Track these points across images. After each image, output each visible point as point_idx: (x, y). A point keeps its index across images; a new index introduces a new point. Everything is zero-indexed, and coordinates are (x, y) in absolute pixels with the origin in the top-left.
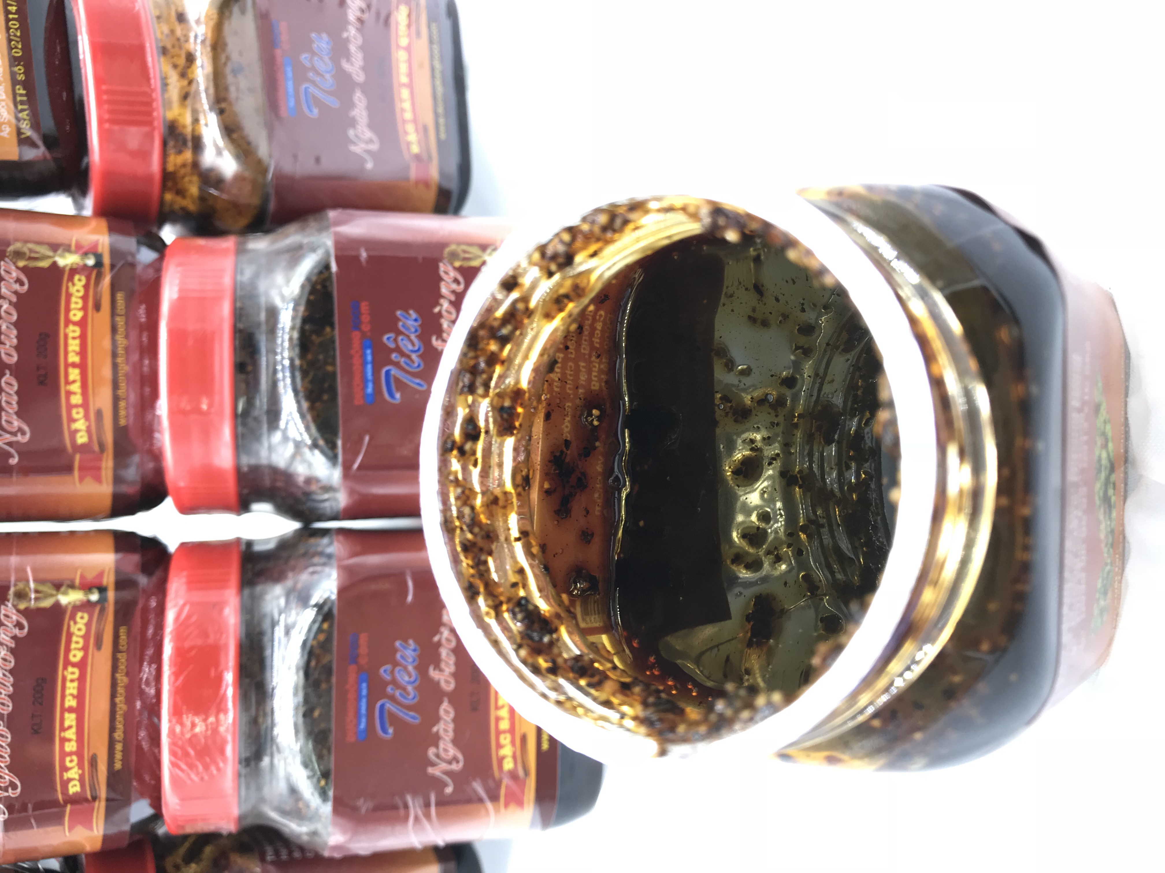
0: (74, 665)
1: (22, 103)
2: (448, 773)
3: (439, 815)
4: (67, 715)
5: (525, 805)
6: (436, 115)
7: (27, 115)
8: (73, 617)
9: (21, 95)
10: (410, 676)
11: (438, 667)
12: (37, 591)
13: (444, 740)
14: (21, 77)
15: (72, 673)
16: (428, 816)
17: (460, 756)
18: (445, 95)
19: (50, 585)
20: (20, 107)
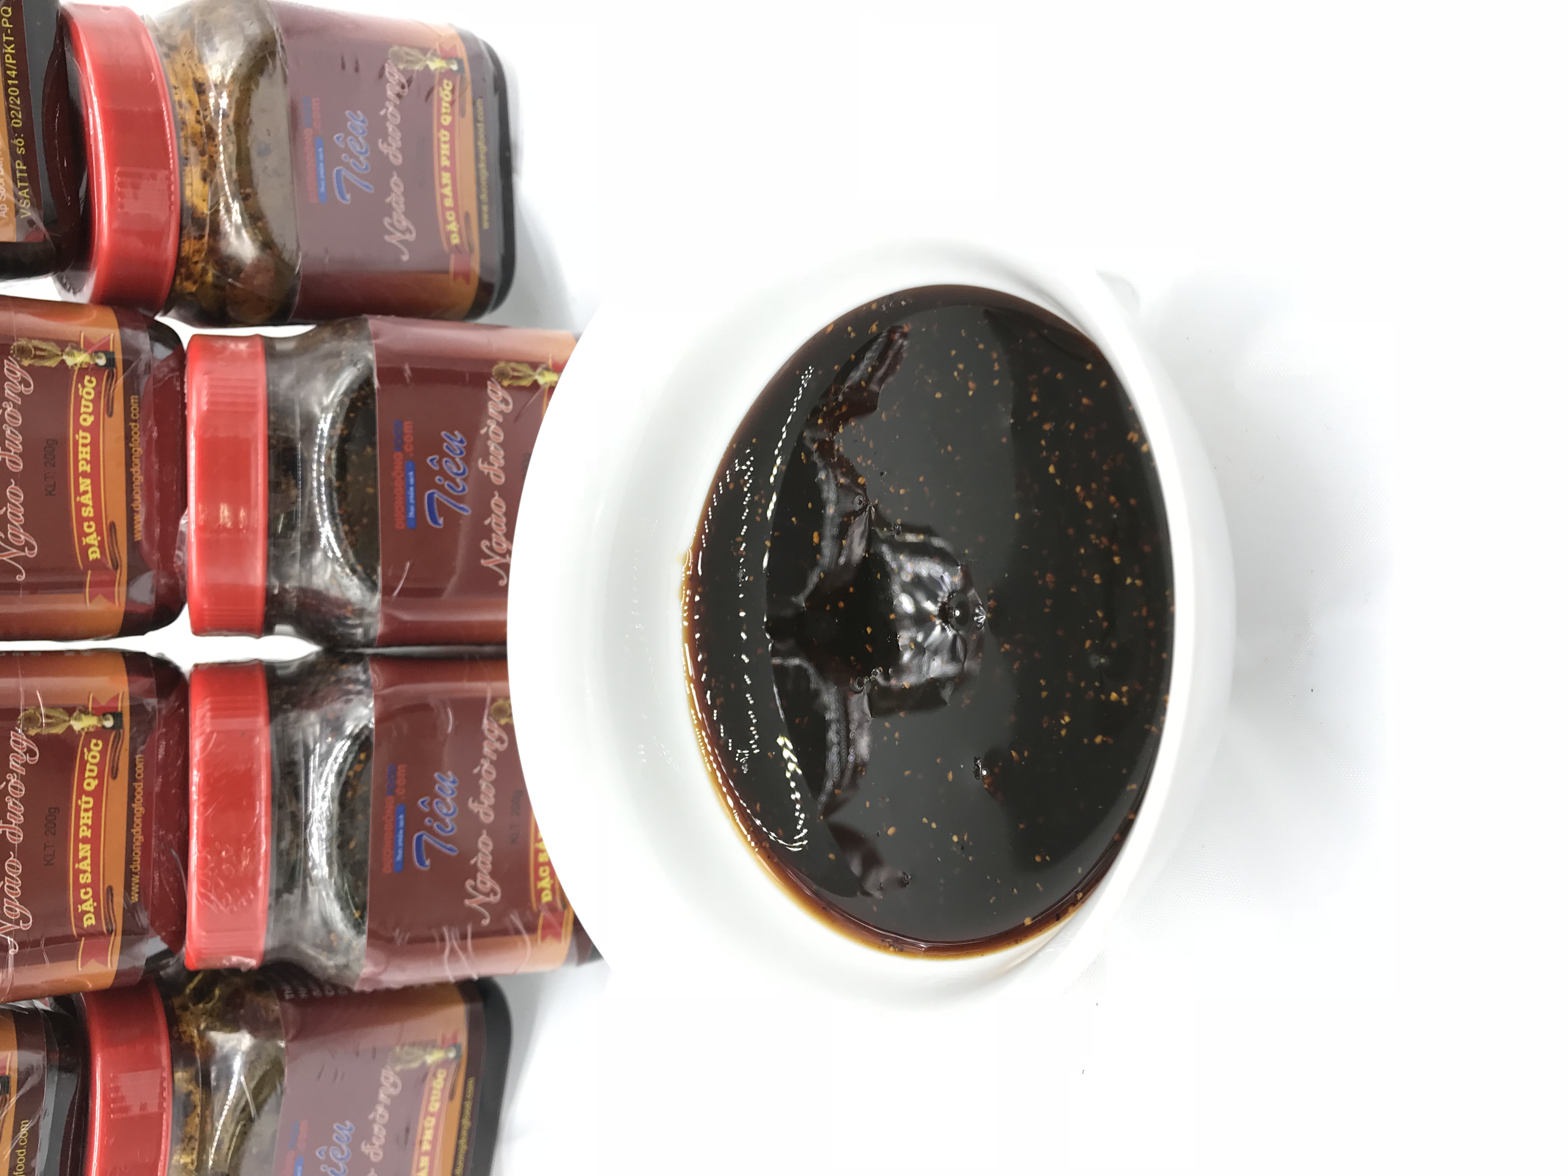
0: (88, 794)
1: (22, 180)
2: (484, 905)
3: (476, 948)
4: (81, 846)
5: (563, 938)
6: (479, 202)
7: (27, 193)
8: (87, 744)
9: (21, 171)
10: (449, 809)
11: (477, 798)
12: (47, 717)
13: (482, 872)
14: (21, 151)
15: (87, 802)
16: (464, 949)
17: (498, 889)
18: (489, 180)
19: (61, 710)
20: (19, 184)
